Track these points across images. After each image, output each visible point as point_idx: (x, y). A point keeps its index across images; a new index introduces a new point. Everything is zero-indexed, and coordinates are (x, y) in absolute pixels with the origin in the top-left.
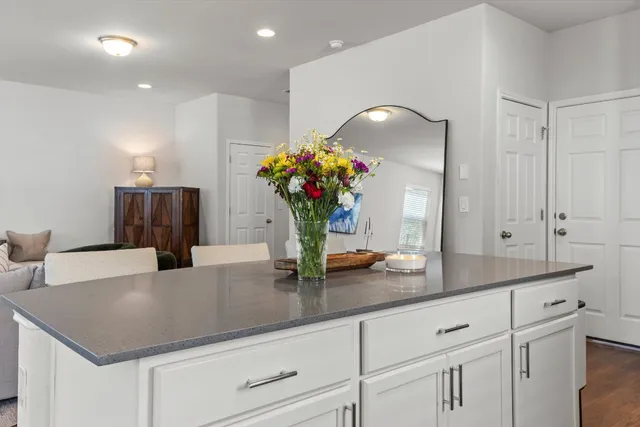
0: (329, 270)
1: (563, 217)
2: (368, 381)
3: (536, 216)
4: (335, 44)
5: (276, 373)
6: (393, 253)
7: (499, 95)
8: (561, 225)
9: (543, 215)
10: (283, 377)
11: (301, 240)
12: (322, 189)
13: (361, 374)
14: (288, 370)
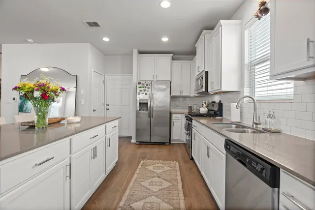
0: (49, 124)
1: (108, 105)
2: (72, 156)
3: (102, 105)
4: (29, 40)
5: (46, 159)
6: (69, 117)
7: (93, 71)
8: (108, 107)
9: (103, 105)
10: (48, 160)
11: (37, 114)
12: (49, 96)
13: (70, 154)
14: (50, 157)
